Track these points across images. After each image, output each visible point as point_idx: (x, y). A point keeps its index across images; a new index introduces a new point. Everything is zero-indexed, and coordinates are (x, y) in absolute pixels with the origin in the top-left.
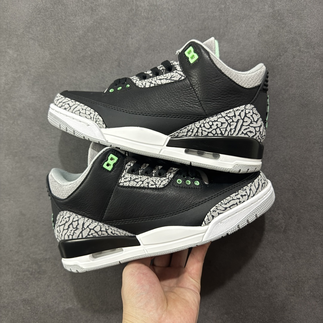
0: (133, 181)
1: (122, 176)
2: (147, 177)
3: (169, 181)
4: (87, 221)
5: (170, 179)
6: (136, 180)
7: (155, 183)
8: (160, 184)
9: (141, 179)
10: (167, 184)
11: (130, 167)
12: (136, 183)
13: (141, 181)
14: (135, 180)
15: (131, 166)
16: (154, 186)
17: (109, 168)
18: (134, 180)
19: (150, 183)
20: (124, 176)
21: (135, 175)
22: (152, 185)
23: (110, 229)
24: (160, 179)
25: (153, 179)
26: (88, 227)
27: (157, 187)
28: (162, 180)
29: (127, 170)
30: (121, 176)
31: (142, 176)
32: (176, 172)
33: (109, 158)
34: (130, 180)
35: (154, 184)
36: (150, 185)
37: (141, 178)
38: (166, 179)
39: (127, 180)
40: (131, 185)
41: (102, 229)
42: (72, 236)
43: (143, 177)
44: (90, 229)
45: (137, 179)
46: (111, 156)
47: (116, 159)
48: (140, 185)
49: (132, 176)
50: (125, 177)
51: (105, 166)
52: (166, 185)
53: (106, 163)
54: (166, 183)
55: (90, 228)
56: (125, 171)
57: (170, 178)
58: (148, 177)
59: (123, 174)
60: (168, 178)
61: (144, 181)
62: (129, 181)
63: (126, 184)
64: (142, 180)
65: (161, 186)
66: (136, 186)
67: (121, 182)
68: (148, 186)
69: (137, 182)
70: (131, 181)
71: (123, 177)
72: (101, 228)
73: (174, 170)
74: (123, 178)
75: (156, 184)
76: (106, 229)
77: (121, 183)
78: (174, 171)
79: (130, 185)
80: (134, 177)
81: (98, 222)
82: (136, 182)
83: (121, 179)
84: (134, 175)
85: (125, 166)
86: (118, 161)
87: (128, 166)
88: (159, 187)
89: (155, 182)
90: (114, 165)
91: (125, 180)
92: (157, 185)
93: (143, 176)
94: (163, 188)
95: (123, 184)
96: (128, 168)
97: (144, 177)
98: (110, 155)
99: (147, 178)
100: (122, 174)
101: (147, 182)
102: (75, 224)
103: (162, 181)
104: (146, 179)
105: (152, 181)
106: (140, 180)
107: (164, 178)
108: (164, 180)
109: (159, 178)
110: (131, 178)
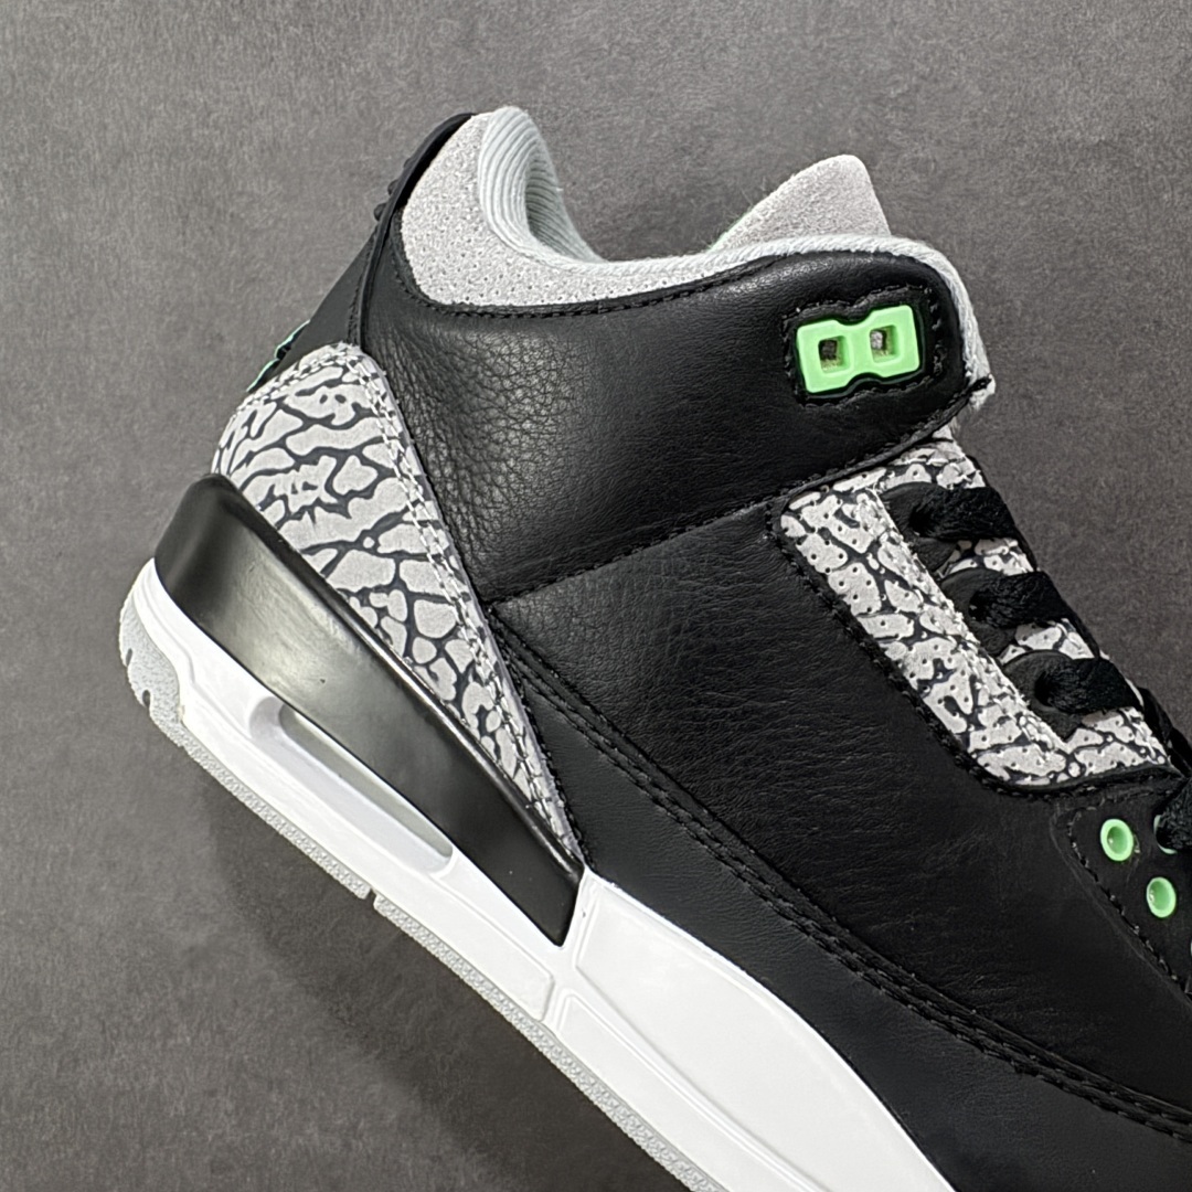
0: (870, 577)
1: (841, 487)
2: (960, 627)
3: (1063, 777)
4: (423, 523)
5: (1075, 771)
6: (892, 588)
7: (977, 708)
8: (997, 748)
9: (927, 607)
10: (1036, 783)
11: (927, 479)
12: (877, 606)
13: (911, 616)
14: (887, 584)
15: (934, 481)
16: (956, 725)
17: (819, 377)
18: (882, 577)
19: (952, 679)
20: (847, 497)
21: (913, 550)
22: (950, 703)
23: (491, 688)
24: (1019, 716)
25: (985, 677)
26: (399, 556)
27: (967, 742)
28: (1031, 731)
29: (894, 481)
30: (831, 484)
31: (938, 596)
32: (1139, 761)
33: (878, 318)
34: (862, 558)
35: (967, 708)
36: (939, 690)
37: (927, 598)
38: (1060, 752)
39: (845, 534)
40: (839, 590)
41: (450, 647)
42: (288, 516)
43: (943, 606)
44: (397, 583)
45: (904, 584)
46: (901, 319)
47: (905, 358)
48: (888, 639)
49: (892, 541)
50: (847, 509)
51: (809, 338)
52: (1028, 781)
53: (830, 329)
54: (1034, 777)
55: (402, 575)
56: (882, 472)
57: (1082, 766)
58: (970, 636)
59: (856, 483)
60: (1070, 758)
61: (931, 634)
62: (853, 555)
63: (821, 556)
64: (925, 622)
65: (995, 765)
66: (862, 621)
67: (805, 515)
68: (924, 684)
69: (887, 608)
70: (860, 566)
71: (838, 494)
72: (453, 634)
73: (1139, 742)
74: (831, 503)
75: (972, 720)
76: (472, 665)
77: (797, 514)
78: (1132, 745)
79: (833, 580)
80: (899, 556)
81: (466, 589)
82: (882, 591)
83: (815, 496)
84: (905, 546)
85: (908, 449)
86: (901, 381)
87: (921, 469)
88: (978, 751)
89: (982, 700)
90: (865, 381)
91: (834, 525)
92: (981, 733)
93: (950, 604)
94: (996, 782)
95: (800, 540)
96: (908, 478)
97: (948, 619)
98: (896, 304)
99: (958, 638)
100: (847, 477)
101: (938, 663)
102: (354, 476)
103: (1022, 741)
104: (944, 636)
105: (973, 679)
106: (912, 602)
107: (1048, 735)
108: (1043, 745)
109: (1020, 702)
110: (876, 544)
